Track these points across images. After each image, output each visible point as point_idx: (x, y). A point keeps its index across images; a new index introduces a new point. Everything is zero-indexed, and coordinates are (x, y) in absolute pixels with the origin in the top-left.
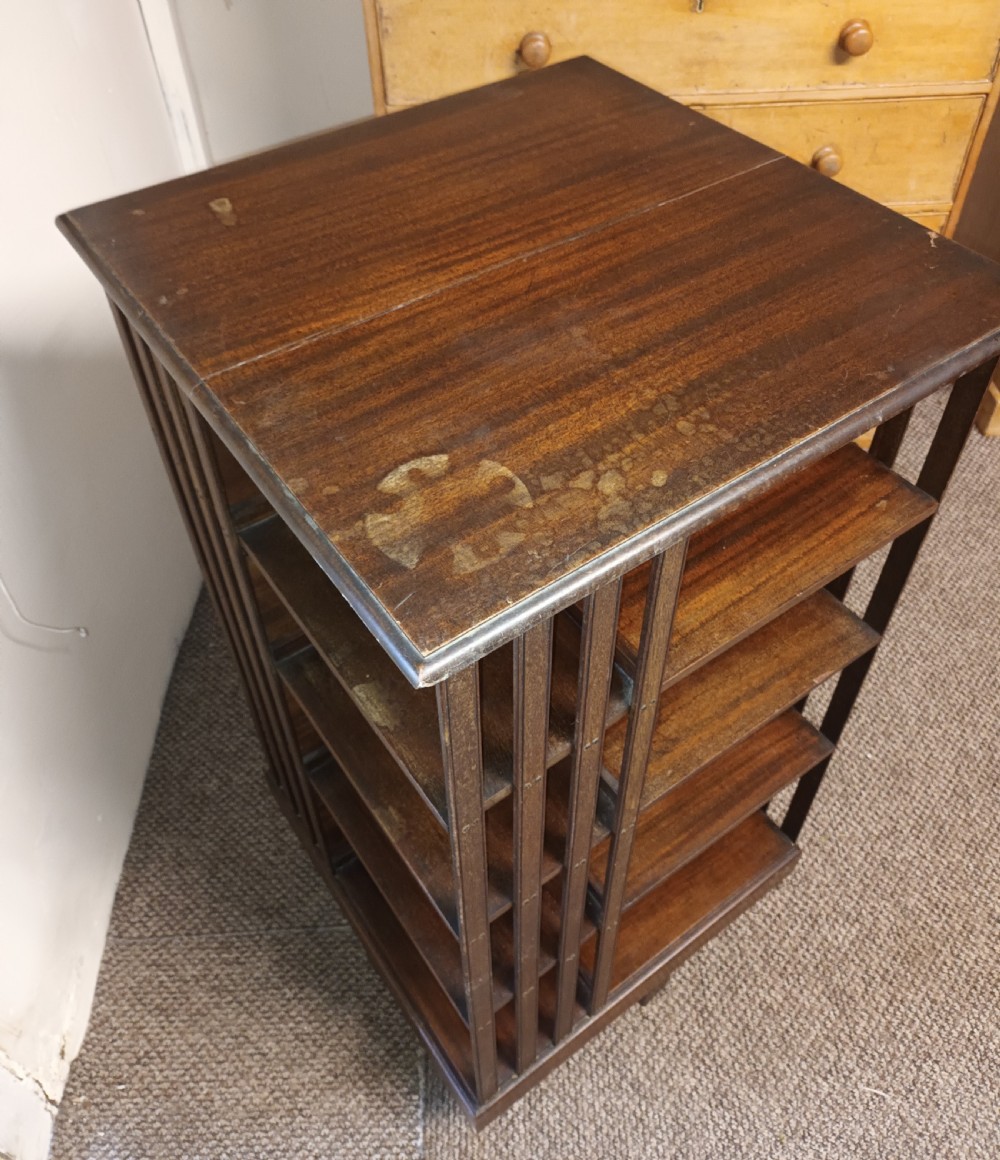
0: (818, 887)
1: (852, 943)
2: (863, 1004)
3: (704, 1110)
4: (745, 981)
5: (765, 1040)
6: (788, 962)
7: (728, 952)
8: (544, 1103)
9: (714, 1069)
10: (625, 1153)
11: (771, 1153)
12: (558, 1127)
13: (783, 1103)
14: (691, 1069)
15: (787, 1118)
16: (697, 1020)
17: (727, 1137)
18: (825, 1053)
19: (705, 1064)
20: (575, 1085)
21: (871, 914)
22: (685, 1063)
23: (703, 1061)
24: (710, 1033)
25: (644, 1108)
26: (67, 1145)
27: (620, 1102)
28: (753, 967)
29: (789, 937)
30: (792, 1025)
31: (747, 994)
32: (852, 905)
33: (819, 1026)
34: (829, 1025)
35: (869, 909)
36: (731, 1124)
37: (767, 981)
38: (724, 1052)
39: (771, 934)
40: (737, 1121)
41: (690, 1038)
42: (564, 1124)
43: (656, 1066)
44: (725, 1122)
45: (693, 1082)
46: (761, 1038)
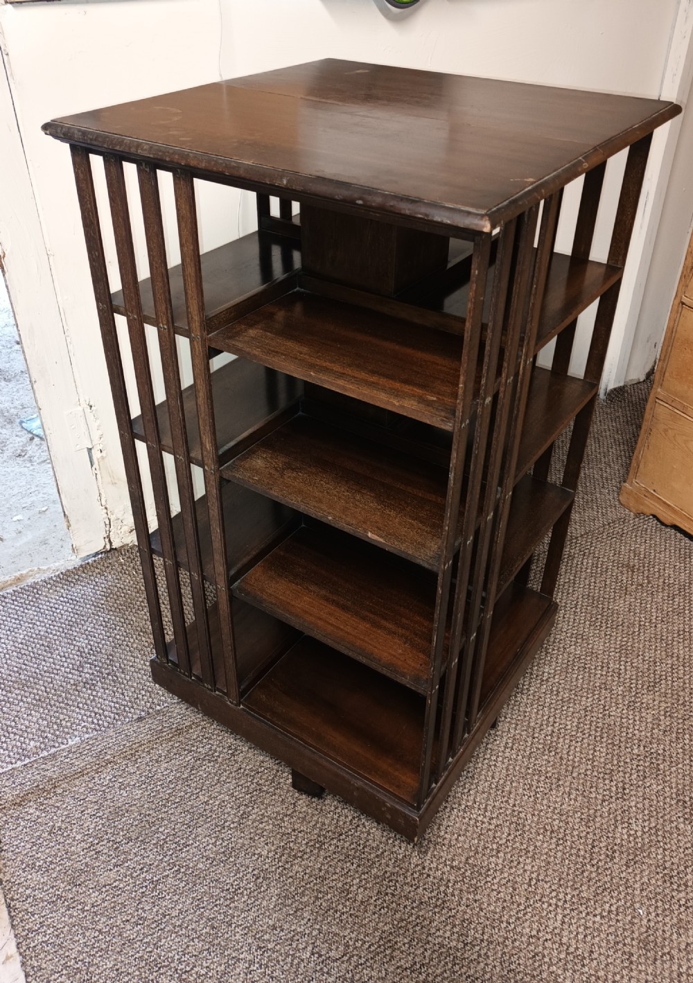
0: (476, 901)
1: (441, 946)
2: (392, 969)
3: (248, 867)
4: (359, 866)
5: (320, 895)
6: (393, 895)
7: (374, 845)
8: (209, 764)
9: (281, 864)
10: (198, 825)
11: (238, 926)
12: (198, 778)
13: (279, 924)
14: (273, 848)
15: (269, 930)
16: (311, 840)
17: (236, 890)
18: (334, 947)
19: (281, 857)
20: (228, 777)
21: (479, 956)
22: (275, 842)
23: (283, 855)
24: (306, 853)
25: (232, 826)
26: (99, 566)
27: (229, 810)
28: (373, 868)
29: (415, 889)
30: (343, 913)
31: (349, 870)
32: (477, 935)
33: (353, 936)
34: (359, 944)
35: (482, 952)
36: (246, 889)
37: (367, 882)
38: (296, 868)
39: (409, 874)
40: (250, 893)
41: (295, 840)
42: (201, 781)
43: (264, 824)
44: (247, 885)
45: (265, 853)
46: (320, 892)
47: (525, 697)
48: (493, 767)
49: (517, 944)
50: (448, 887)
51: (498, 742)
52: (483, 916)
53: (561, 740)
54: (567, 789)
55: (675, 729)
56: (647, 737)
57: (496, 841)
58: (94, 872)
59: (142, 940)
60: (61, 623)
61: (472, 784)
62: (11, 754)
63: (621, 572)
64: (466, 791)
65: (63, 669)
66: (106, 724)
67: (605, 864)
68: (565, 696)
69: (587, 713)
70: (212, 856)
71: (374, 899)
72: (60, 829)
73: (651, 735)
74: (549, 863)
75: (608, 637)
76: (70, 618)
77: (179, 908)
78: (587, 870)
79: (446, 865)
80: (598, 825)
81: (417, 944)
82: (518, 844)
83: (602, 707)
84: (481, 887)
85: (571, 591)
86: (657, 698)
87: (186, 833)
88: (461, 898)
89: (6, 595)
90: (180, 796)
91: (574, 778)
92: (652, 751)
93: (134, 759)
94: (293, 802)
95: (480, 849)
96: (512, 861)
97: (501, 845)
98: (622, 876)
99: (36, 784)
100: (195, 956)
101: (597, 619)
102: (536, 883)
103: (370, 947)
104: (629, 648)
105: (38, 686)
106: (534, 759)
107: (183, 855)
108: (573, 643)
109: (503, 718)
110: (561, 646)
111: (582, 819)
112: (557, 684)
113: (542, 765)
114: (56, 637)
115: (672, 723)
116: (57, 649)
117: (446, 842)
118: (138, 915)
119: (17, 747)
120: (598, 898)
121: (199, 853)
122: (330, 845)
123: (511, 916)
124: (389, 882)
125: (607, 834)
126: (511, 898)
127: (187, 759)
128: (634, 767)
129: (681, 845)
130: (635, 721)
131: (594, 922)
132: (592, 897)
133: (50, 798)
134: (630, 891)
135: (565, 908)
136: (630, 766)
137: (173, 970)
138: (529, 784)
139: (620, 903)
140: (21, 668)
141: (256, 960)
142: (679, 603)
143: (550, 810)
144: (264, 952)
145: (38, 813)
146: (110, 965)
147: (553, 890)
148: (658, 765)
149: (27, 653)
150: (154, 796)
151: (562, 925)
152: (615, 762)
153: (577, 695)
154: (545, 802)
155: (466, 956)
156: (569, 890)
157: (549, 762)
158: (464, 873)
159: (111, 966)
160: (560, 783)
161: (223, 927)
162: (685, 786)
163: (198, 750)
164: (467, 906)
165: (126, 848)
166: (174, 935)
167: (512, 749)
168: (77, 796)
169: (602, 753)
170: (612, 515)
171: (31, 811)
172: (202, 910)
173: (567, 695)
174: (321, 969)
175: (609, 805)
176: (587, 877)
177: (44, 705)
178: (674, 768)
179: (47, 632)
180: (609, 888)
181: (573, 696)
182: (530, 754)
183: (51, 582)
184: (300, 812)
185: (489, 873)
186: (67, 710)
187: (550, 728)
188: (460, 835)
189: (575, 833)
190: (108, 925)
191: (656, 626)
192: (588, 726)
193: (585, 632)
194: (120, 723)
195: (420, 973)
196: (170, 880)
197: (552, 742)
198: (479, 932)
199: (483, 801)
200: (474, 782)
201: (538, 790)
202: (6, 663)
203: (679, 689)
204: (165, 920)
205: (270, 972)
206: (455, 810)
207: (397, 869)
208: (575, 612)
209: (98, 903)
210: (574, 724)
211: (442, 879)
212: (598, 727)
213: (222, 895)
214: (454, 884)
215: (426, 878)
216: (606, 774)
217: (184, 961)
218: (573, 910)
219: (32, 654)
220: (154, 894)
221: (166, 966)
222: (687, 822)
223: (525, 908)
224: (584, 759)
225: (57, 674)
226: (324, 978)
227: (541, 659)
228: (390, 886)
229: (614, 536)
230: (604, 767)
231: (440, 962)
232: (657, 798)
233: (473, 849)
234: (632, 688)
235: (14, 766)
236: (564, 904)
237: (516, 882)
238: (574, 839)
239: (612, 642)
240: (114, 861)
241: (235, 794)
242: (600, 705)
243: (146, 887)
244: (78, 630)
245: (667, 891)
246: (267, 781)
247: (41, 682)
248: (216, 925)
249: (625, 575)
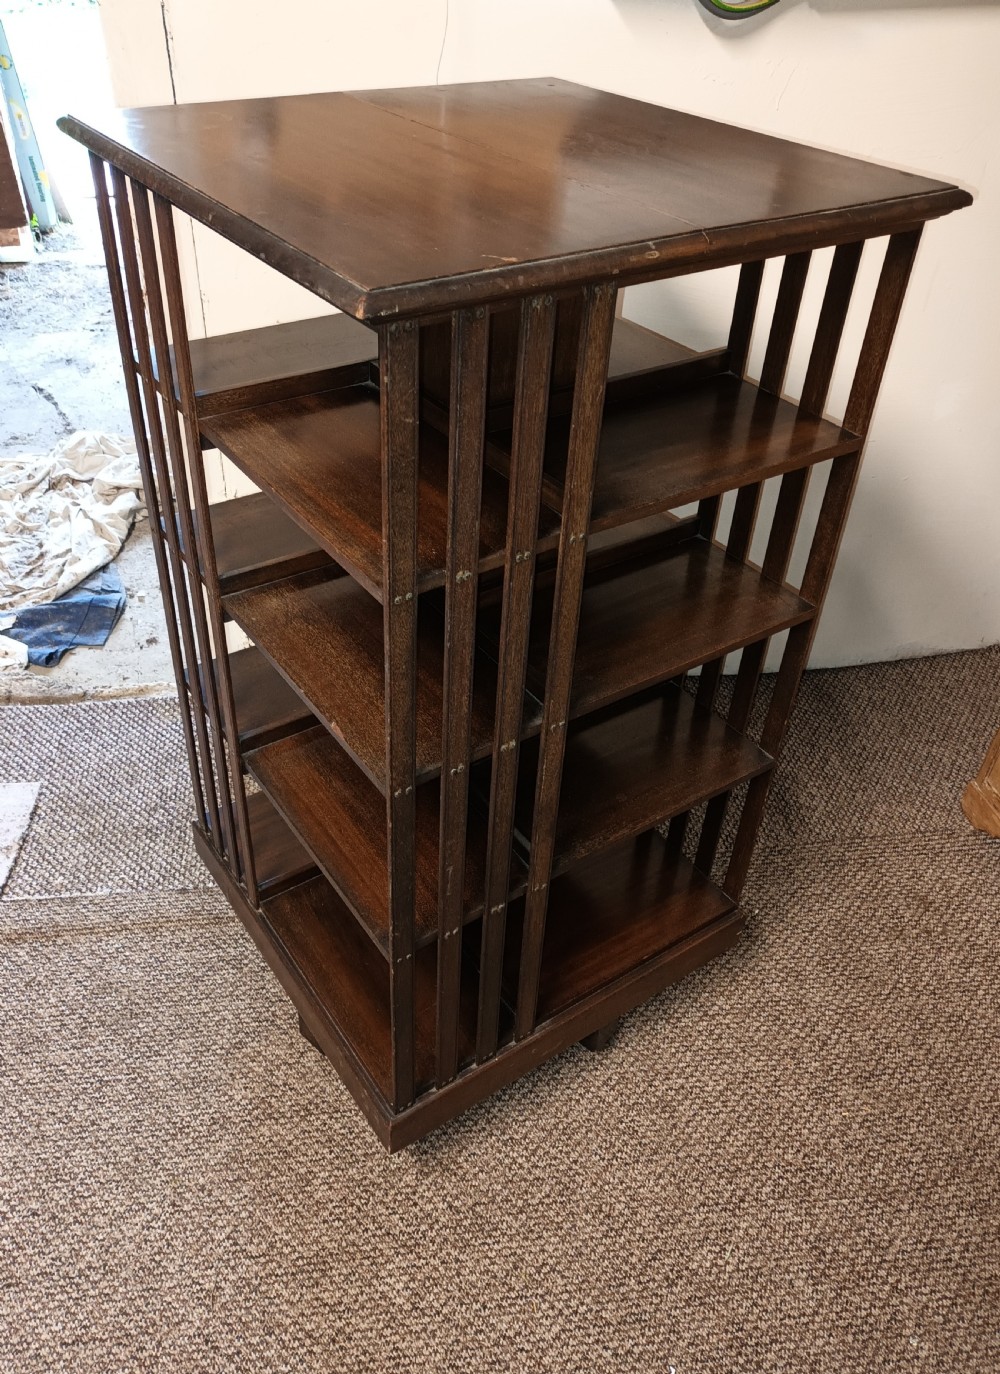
0: (457, 1260)
1: (384, 1296)
2: (308, 1297)
3: (210, 1106)
5: (274, 1173)
6: (359, 1210)
8: (231, 971)
9: (248, 1118)
11: (163, 1169)
12: (211, 982)
13: (208, 1187)
14: (250, 1096)
15: (194, 1189)
16: (298, 1104)
17: (184, 1127)
18: (255, 1241)
19: (253, 1109)
20: (244, 994)
21: (425, 1330)
22: (256, 1090)
23: (257, 1108)
24: (284, 1117)
25: (218, 1052)
27: (226, 1032)
28: (353, 1167)
29: (390, 1214)
30: (288, 1206)
31: (323, 1158)
32: (435, 1304)
33: (286, 1237)
34: (286, 1251)
35: (430, 1327)
36: (195, 1131)
37: (337, 1181)
38: (264, 1129)
39: (393, 1192)
40: (197, 1138)
41: (281, 1096)
42: (212, 987)
43: (255, 1064)
44: (198, 1126)
45: (238, 1098)
46: (276, 1169)
47: (668, 1027)
48: (573, 1102)
49: (481, 1337)
50: (432, 1228)
51: (598, 1073)
52: (457, 1284)
53: (688, 1102)
54: (659, 1170)
55: (866, 1150)
56: (817, 1144)
57: (525, 1197)
58: (48, 1046)
59: (56, 1141)
60: (159, 754)
61: (534, 1113)
62: (34, 883)
63: (908, 906)
64: (521, 1118)
65: (134, 806)
66: (146, 884)
67: (657, 1287)
68: (727, 1046)
69: (745, 1080)
70: (178, 1077)
71: (334, 1204)
72: (39, 984)
73: (825, 1144)
74: (581, 1254)
75: (837, 988)
76: (171, 751)
77: (113, 1121)
78: (628, 1286)
79: (444, 1201)
80: (676, 1233)
81: (356, 1281)
82: (552, 1213)
83: (773, 1079)
84: (474, 1246)
85: (816, 908)
86: (862, 1096)
87: (164, 1040)
88: (441, 1250)
89: (118, 705)
90: (181, 996)
91: (678, 1158)
92: (815, 1166)
93: (153, 934)
94: (302, 1050)
95: (499, 1199)
96: (532, 1231)
97: (529, 1205)
98: (673, 1313)
99: (39, 926)
100: (101, 1183)
101: (834, 958)
102: (549, 1272)
103: (297, 1259)
104: (860, 1014)
105: (98, 818)
106: (635, 1113)
107: (148, 1064)
108: (779, 979)
109: (623, 1045)
110: (760, 977)
111: (658, 1216)
112: (724, 1027)
113: (643, 1125)
114: (145, 768)
115: (868, 1138)
116: (140, 782)
117: (460, 1172)
118: (67, 1111)
119: (44, 878)
120: (622, 1327)
121: (167, 1068)
122: (317, 1119)
123: (492, 1299)
124: (362, 1192)
125: (683, 1249)
126: (506, 1277)
127: (210, 956)
128: (775, 1177)
129: (784, 1308)
130: (812, 1115)
131: (600, 1356)
132: (614, 1322)
133: (47, 946)
134: (673, 1338)
135: (570, 1321)
136: (769, 1174)
137: (70, 1188)
138: (610, 1142)
139: (650, 1347)
140: (92, 792)
141: (163, 1218)
142: (975, 975)
143: (620, 1187)
144: (176, 1211)
145: (26, 958)
146: (10, 1154)
147: (567, 1291)
148: (812, 1187)
149: (107, 776)
150: (154, 985)
151: (554, 1340)
152: (750, 1160)
153: (744, 1052)
154: (619, 1174)
155: (408, 1322)
156: (588, 1300)
157: (655, 1124)
158: (461, 1220)
159: (11, 1156)
160: (655, 1158)
161: (148, 1164)
162: (836, 1231)
163: (228, 950)
164: (443, 1262)
165: (93, 1031)
166: (91, 1150)
167: (613, 1089)
168: (74, 954)
169: (738, 1140)
170: (938, 820)
171: (21, 954)
172: (135, 1134)
173: (731, 1045)
174: (229, 1260)
175: (708, 1212)
176: (623, 1294)
177: (94, 841)
178: (834, 1201)
179: (139, 759)
180: (645, 1321)
181: (738, 1050)
182: (633, 1104)
183: (172, 703)
184: (304, 1067)
185: (494, 1233)
186: (114, 854)
187: (680, 1081)
188: (482, 1172)
189: (639, 1230)
190: (32, 1110)
191: (919, 997)
192: (737, 1098)
193: (805, 970)
194: (160, 887)
195: (340, 1318)
196: (120, 1087)
197: (673, 1100)
198: (441, 1301)
199: (536, 1140)
200: (539, 1112)
201: (619, 1155)
202: (80, 781)
203: (905, 1097)
204: (92, 1129)
205: (169, 1238)
206: (493, 1138)
207: (381, 1179)
208: (806, 938)
209: (34, 1081)
210: (718, 1088)
211: (429, 1215)
212: (751, 1105)
213: (167, 1127)
214: (441, 1229)
215: (411, 1206)
216: (728, 1170)
217: (87, 1184)
218: (579, 1327)
219: (111, 779)
220: (97, 1095)
221: (65, 1181)
222: (810, 1282)
223: (517, 1297)
224: (707, 1140)
225: (125, 810)
226: (226, 1271)
227: (720, 986)
228: (361, 1197)
229: (925, 852)
230: (729, 1161)
231: (371, 1315)
232: (784, 1231)
233: (490, 1195)
234: (832, 1069)
235: (30, 897)
236: (572, 1314)
237: (522, 1260)
238: (632, 1238)
239: (838, 997)
240: (74, 1041)
241: (242, 1016)
242: (771, 1076)
243: (92, 1084)
244: (172, 767)
245: (726, 1361)
246: (285, 1014)
247: (104, 814)
248: (141, 1157)
249: (912, 911)
